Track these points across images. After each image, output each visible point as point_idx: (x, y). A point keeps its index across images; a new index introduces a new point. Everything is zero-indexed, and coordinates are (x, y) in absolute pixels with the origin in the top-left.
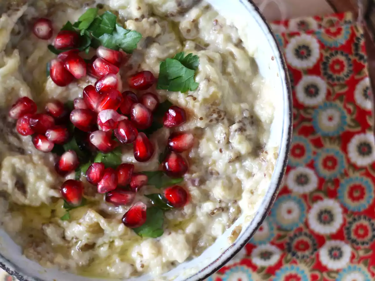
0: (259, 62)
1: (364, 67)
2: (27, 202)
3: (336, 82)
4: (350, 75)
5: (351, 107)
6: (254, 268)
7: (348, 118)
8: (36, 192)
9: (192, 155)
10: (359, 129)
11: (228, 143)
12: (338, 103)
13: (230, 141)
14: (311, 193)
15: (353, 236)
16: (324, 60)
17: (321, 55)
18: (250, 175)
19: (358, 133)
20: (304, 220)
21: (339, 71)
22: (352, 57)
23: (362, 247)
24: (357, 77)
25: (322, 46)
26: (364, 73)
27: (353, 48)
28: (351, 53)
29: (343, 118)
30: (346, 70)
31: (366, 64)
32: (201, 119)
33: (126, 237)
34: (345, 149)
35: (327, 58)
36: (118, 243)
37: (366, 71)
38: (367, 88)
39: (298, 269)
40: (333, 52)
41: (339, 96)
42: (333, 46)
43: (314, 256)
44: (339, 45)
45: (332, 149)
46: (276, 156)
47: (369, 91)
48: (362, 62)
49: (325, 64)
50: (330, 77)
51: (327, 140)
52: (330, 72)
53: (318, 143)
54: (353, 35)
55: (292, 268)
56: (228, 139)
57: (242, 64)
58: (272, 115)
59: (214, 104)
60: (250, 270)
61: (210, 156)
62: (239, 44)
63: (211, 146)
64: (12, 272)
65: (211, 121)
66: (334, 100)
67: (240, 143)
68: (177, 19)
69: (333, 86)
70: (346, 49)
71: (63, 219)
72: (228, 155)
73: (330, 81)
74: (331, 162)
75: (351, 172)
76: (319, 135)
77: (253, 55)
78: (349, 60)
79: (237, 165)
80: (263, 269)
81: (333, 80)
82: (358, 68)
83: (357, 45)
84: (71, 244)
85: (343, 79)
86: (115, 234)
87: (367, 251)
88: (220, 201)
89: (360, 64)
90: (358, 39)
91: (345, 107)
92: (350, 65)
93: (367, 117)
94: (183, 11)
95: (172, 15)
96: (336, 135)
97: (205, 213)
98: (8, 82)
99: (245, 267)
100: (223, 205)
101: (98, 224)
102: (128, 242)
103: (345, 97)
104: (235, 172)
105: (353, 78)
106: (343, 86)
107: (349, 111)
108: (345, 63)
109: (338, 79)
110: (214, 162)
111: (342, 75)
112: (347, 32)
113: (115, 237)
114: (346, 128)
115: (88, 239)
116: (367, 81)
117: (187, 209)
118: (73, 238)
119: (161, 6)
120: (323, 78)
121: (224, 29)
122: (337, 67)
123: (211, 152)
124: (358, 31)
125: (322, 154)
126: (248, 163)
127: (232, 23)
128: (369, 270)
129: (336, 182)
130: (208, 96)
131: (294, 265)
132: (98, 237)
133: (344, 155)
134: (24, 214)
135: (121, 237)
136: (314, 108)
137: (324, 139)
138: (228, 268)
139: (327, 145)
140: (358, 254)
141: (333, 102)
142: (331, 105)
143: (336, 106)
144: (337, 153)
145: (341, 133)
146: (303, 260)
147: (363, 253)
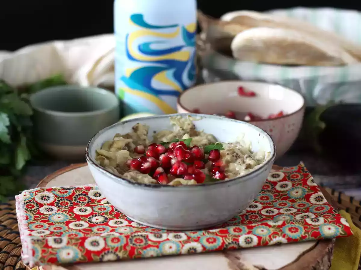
1: (308, 174)
3: (296, 180)
5: (306, 186)
6: (270, 226)
7: (307, 190)
10: (314, 192)
12: (299, 186)
14: (295, 213)
16: (288, 176)
17: (285, 175)
19: (314, 194)
22: (302, 174)
23: (329, 217)
24: (306, 178)
25: (285, 173)
26: (309, 176)
27: (301, 171)
28: (301, 172)
29: (303, 190)
30: (300, 177)
32: (228, 154)
38: (313, 180)
39: (295, 225)
40: (291, 173)
41: (299, 184)
43: (302, 221)
44: (294, 171)
45: (301, 202)
51: (298, 199)
52: (291, 178)
53: (293, 201)
54: (300, 167)
60: (268, 227)
63: (235, 165)
70: (298, 171)
73: (293, 181)
74: (302, 205)
75: (314, 205)
76: (292, 198)
80: (274, 226)
82: (306, 175)
85: (299, 179)
90: (303, 168)
91: (303, 187)
93: (316, 188)
96: (302, 197)
99: (264, 226)
103: (302, 184)
105: (304, 178)
106: (300, 181)
107: (306, 188)
108: (299, 175)
114: (306, 193)
116: (312, 178)
120: (289, 181)
122: (295, 177)
123: (235, 167)
124: (302, 166)
125: (297, 204)
128: (336, 225)
129: (307, 209)
133: (308, 202)
136: (287, 191)
137: (296, 199)
138: (255, 226)
139: (298, 201)
140: (328, 220)
141: (296, 187)
142: (296, 188)
143: (298, 187)
144: (305, 203)
145: (304, 196)
146: (297, 223)
147: (331, 220)
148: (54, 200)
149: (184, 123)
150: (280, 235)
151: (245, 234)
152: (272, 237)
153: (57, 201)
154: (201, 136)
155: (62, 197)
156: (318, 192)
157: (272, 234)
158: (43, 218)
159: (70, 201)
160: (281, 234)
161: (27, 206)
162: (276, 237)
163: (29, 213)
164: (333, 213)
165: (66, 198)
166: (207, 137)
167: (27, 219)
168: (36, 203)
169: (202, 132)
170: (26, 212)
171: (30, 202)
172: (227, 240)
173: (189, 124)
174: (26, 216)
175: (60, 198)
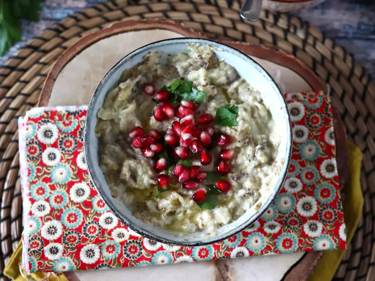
0: (272, 112)
1: (330, 121)
2: (137, 186)
3: (314, 129)
4: (323, 125)
5: (323, 144)
6: (265, 234)
7: (321, 150)
8: (142, 181)
9: (233, 163)
10: (327, 156)
11: (254, 156)
12: (315, 141)
13: (255, 155)
14: (299, 193)
15: (323, 218)
16: (307, 116)
17: (306, 113)
18: (266, 175)
19: (327, 158)
20: (294, 208)
21: (316, 123)
23: (329, 224)
24: (326, 126)
25: (306, 109)
26: (331, 124)
27: (324, 109)
28: (323, 113)
29: (317, 149)
30: (320, 122)
31: (332, 119)
32: (239, 141)
33: (194, 208)
34: (318, 168)
35: (309, 115)
36: (189, 212)
37: (332, 123)
38: (332, 133)
39: (291, 235)
40: (313, 112)
41: (315, 137)
42: (313, 108)
43: (300, 228)
44: (316, 108)
45: (311, 168)
46: (283, 163)
47: (333, 135)
48: (329, 118)
49: (307, 118)
50: (310, 126)
51: (308, 162)
52: (310, 123)
53: (303, 164)
54: (324, 103)
55: (288, 235)
56: (254, 154)
57: (263, 113)
58: (280, 141)
59: (247, 133)
60: (263, 235)
61: (243, 164)
62: (261, 102)
63: (244, 158)
64: (128, 224)
65: (245, 143)
66: (313, 139)
67: (261, 156)
68: (225, 87)
69: (312, 131)
70: (320, 110)
71: (157, 197)
72: (254, 163)
73: (311, 128)
74: (310, 175)
75: (322, 181)
76: (303, 159)
77: (269, 108)
78: (322, 116)
79: (259, 169)
80: (270, 234)
81: (312, 128)
82: (327, 121)
83: (326, 108)
84: (161, 212)
85: (318, 128)
86: (188, 206)
87: (331, 226)
88: (249, 189)
89: (328, 119)
90: (327, 105)
91: (319, 143)
92: (322, 120)
93: (332, 150)
94: (229, 83)
95: (223, 85)
96: (313, 160)
97: (240, 197)
98: (129, 117)
99: (260, 233)
100: (251, 192)
101: (178, 200)
102: (195, 211)
103: (319, 137)
104: (257, 173)
105: (324, 127)
106: (318, 131)
107: (321, 146)
108: (320, 118)
109: (316, 127)
110: (246, 168)
111: (317, 125)
112: (321, 101)
113: (187, 208)
114: (320, 156)
115: (171, 208)
116: (332, 129)
117: (229, 194)
118: (162, 208)
119: (217, 79)
120: (306, 127)
121: (253, 93)
122: (315, 121)
123: (244, 161)
124: (327, 100)
125: (305, 171)
126: (265, 168)
127: (258, 90)
128: (333, 239)
129: (313, 187)
130: (244, 129)
131: (289, 233)
132: (177, 208)
133: (318, 171)
134: (134, 194)
135: (191, 208)
136: (300, 144)
137: (306, 162)
138: (250, 233)
139: (308, 166)
140: (327, 228)
141: (312, 140)
142: (311, 142)
143: (314, 143)
144: (314, 170)
145: (316, 158)
146: (294, 231)
147: (329, 228)
148: (57, 137)
149: (202, 51)
150: (272, 250)
151: (239, 246)
152: (264, 253)
153: (61, 139)
154: (220, 70)
155: (66, 132)
156: (332, 157)
157: (265, 248)
158: (45, 173)
159: (74, 138)
160: (274, 249)
161: (29, 151)
162: (268, 252)
163: (31, 163)
164: (336, 208)
165: (70, 133)
166: (226, 71)
167: (29, 176)
168: (39, 144)
169: (223, 61)
170: (28, 161)
171: (33, 142)
172: (219, 254)
173: (208, 54)
174: (28, 169)
175: (64, 135)
